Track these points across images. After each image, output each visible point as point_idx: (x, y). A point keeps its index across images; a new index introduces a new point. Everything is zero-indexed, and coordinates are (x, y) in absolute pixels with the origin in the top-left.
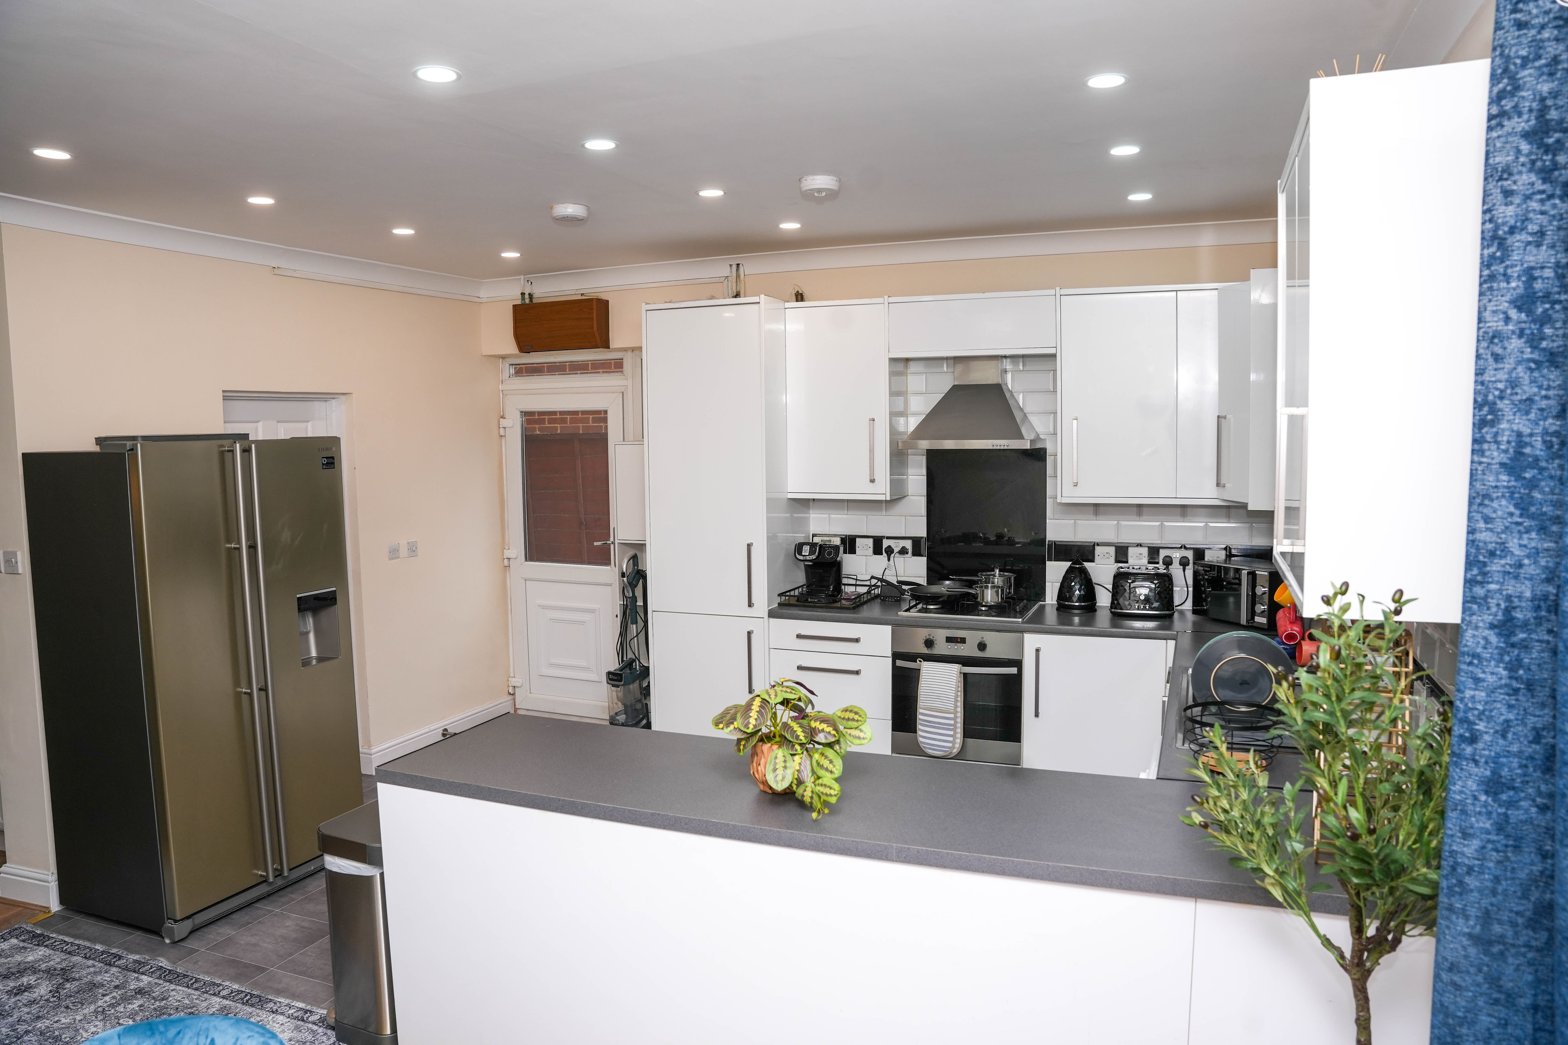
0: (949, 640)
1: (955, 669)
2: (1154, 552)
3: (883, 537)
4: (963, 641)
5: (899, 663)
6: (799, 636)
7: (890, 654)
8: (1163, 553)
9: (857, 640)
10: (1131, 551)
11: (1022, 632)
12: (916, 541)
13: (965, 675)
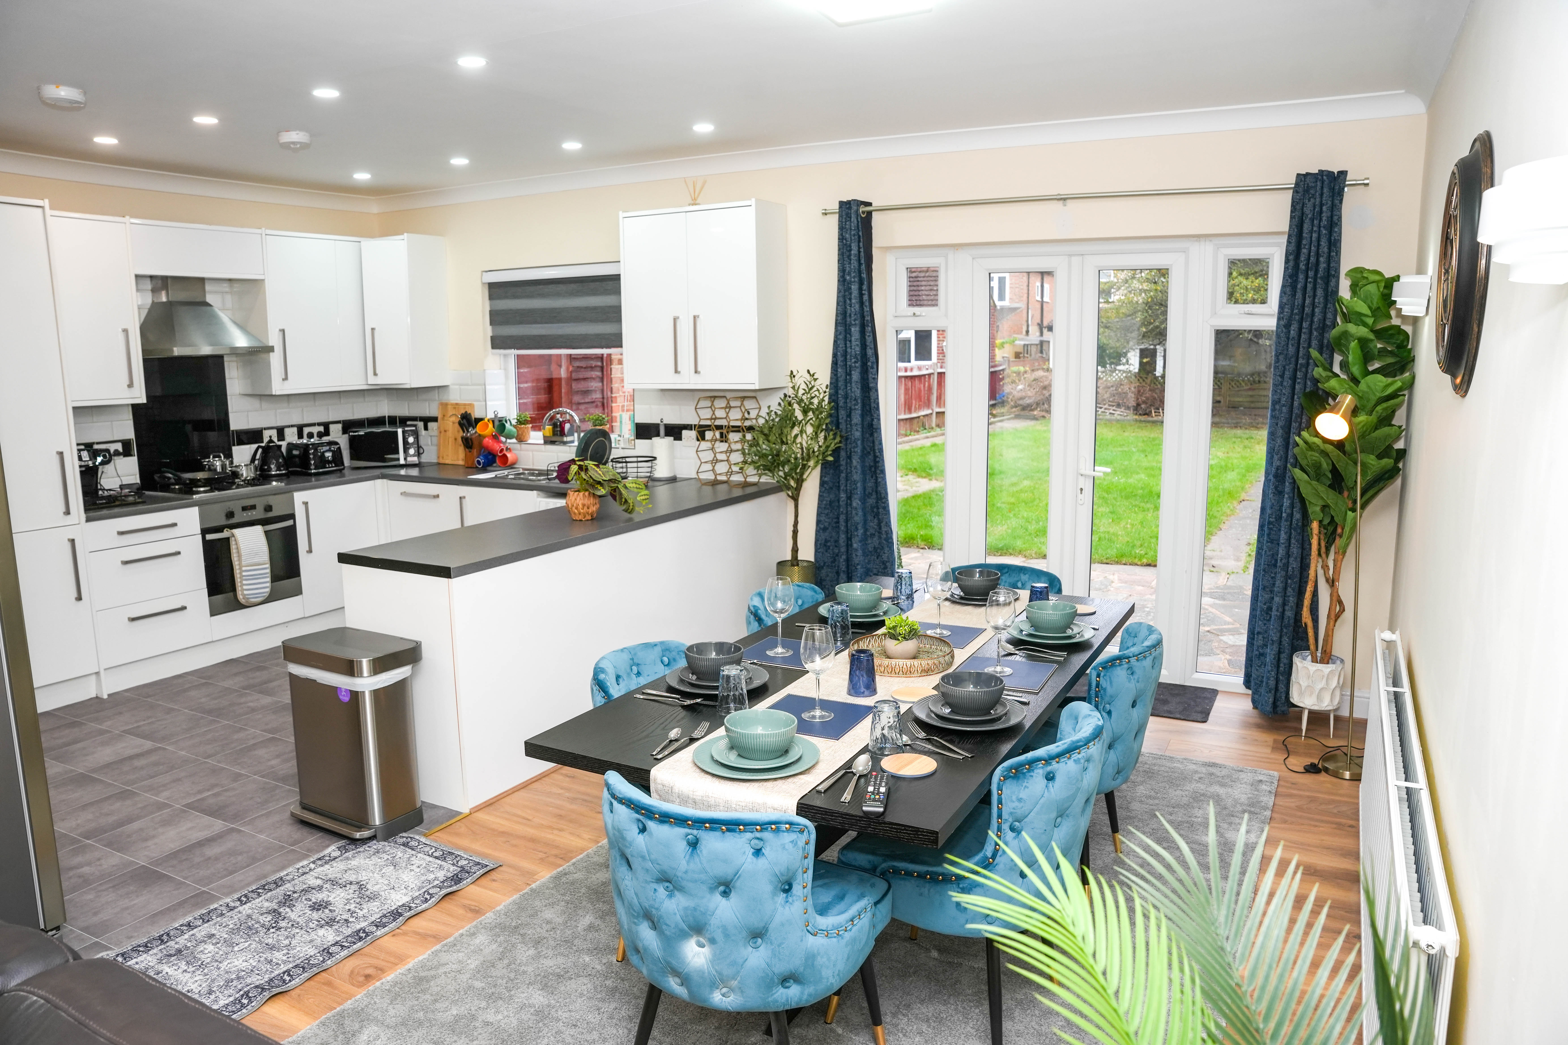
0: (244, 509)
1: (258, 530)
2: (300, 429)
3: (93, 443)
4: (253, 507)
5: (209, 537)
6: (121, 533)
7: (198, 531)
8: (306, 430)
9: (175, 525)
10: (287, 431)
11: (291, 491)
12: (126, 444)
13: (266, 532)
